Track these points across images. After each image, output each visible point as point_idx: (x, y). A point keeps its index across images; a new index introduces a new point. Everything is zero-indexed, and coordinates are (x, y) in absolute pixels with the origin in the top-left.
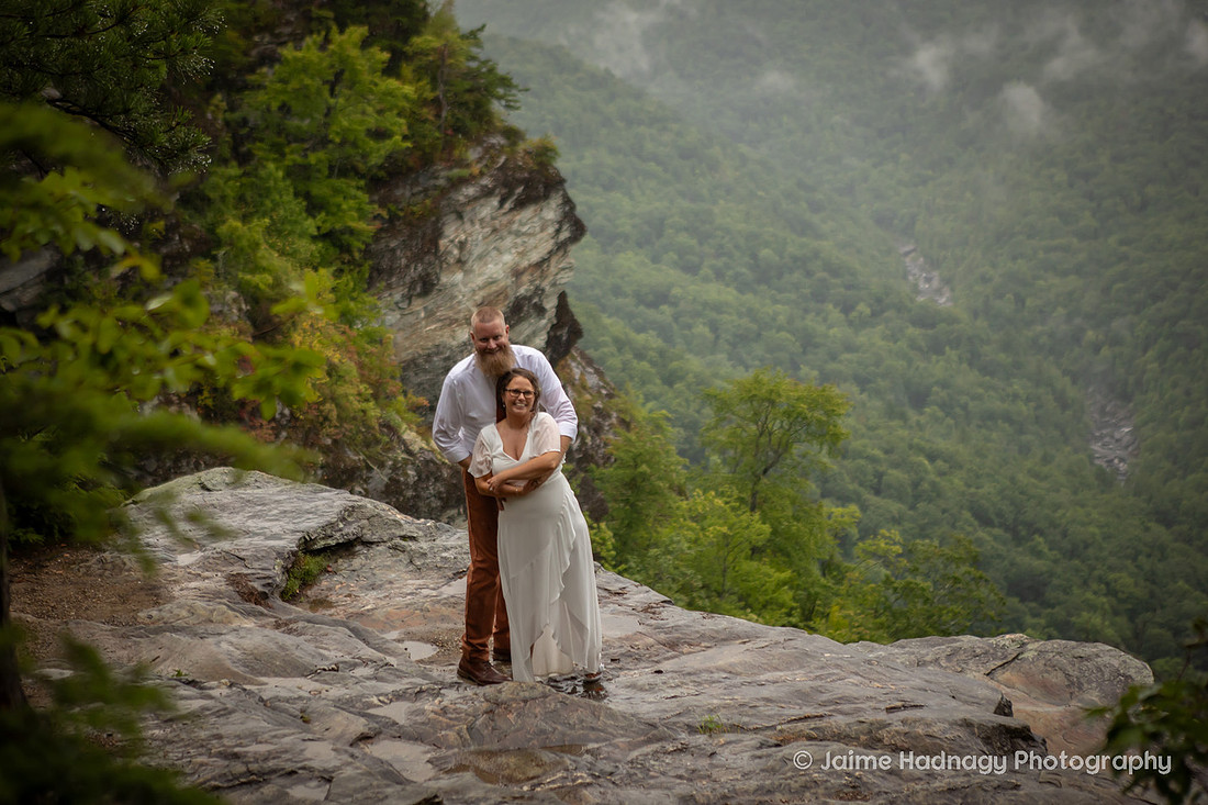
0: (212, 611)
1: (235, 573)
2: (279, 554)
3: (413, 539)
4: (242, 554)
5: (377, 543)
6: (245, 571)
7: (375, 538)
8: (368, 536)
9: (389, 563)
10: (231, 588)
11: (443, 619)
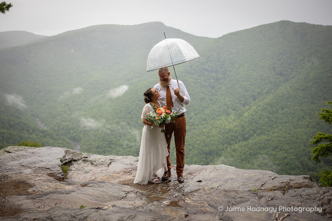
0: (56, 185)
1: (49, 173)
2: (59, 166)
3: (87, 157)
4: (48, 167)
5: (78, 160)
6: (51, 172)
7: (76, 159)
8: (74, 158)
9: (86, 165)
10: (52, 178)
11: (118, 178)
